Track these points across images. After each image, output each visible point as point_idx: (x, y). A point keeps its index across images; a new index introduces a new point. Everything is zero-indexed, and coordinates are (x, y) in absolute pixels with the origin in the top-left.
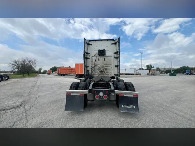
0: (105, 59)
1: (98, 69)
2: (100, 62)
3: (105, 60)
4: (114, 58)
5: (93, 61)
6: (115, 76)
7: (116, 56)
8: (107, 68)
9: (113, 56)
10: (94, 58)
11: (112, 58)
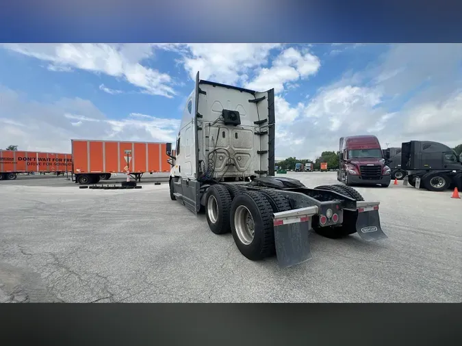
0: (236, 134)
1: (221, 158)
2: (227, 141)
3: (236, 137)
4: (255, 133)
5: (210, 138)
6: (257, 175)
7: (258, 130)
8: (241, 155)
9: (252, 129)
10: (213, 130)
11: (252, 135)
